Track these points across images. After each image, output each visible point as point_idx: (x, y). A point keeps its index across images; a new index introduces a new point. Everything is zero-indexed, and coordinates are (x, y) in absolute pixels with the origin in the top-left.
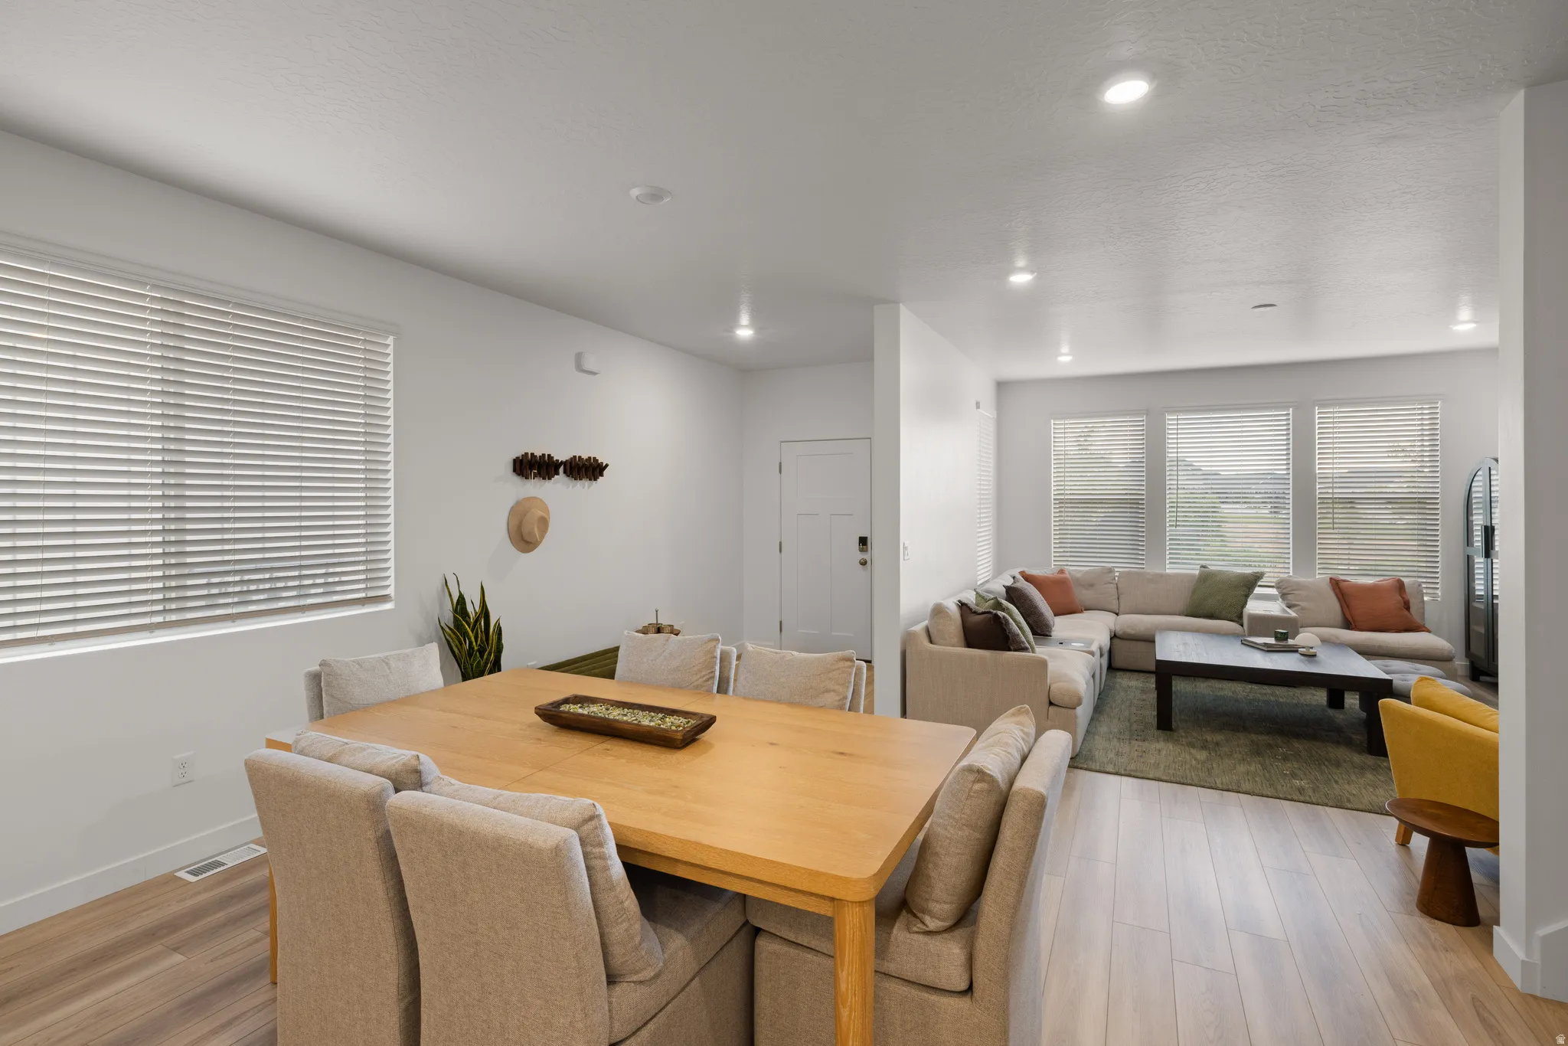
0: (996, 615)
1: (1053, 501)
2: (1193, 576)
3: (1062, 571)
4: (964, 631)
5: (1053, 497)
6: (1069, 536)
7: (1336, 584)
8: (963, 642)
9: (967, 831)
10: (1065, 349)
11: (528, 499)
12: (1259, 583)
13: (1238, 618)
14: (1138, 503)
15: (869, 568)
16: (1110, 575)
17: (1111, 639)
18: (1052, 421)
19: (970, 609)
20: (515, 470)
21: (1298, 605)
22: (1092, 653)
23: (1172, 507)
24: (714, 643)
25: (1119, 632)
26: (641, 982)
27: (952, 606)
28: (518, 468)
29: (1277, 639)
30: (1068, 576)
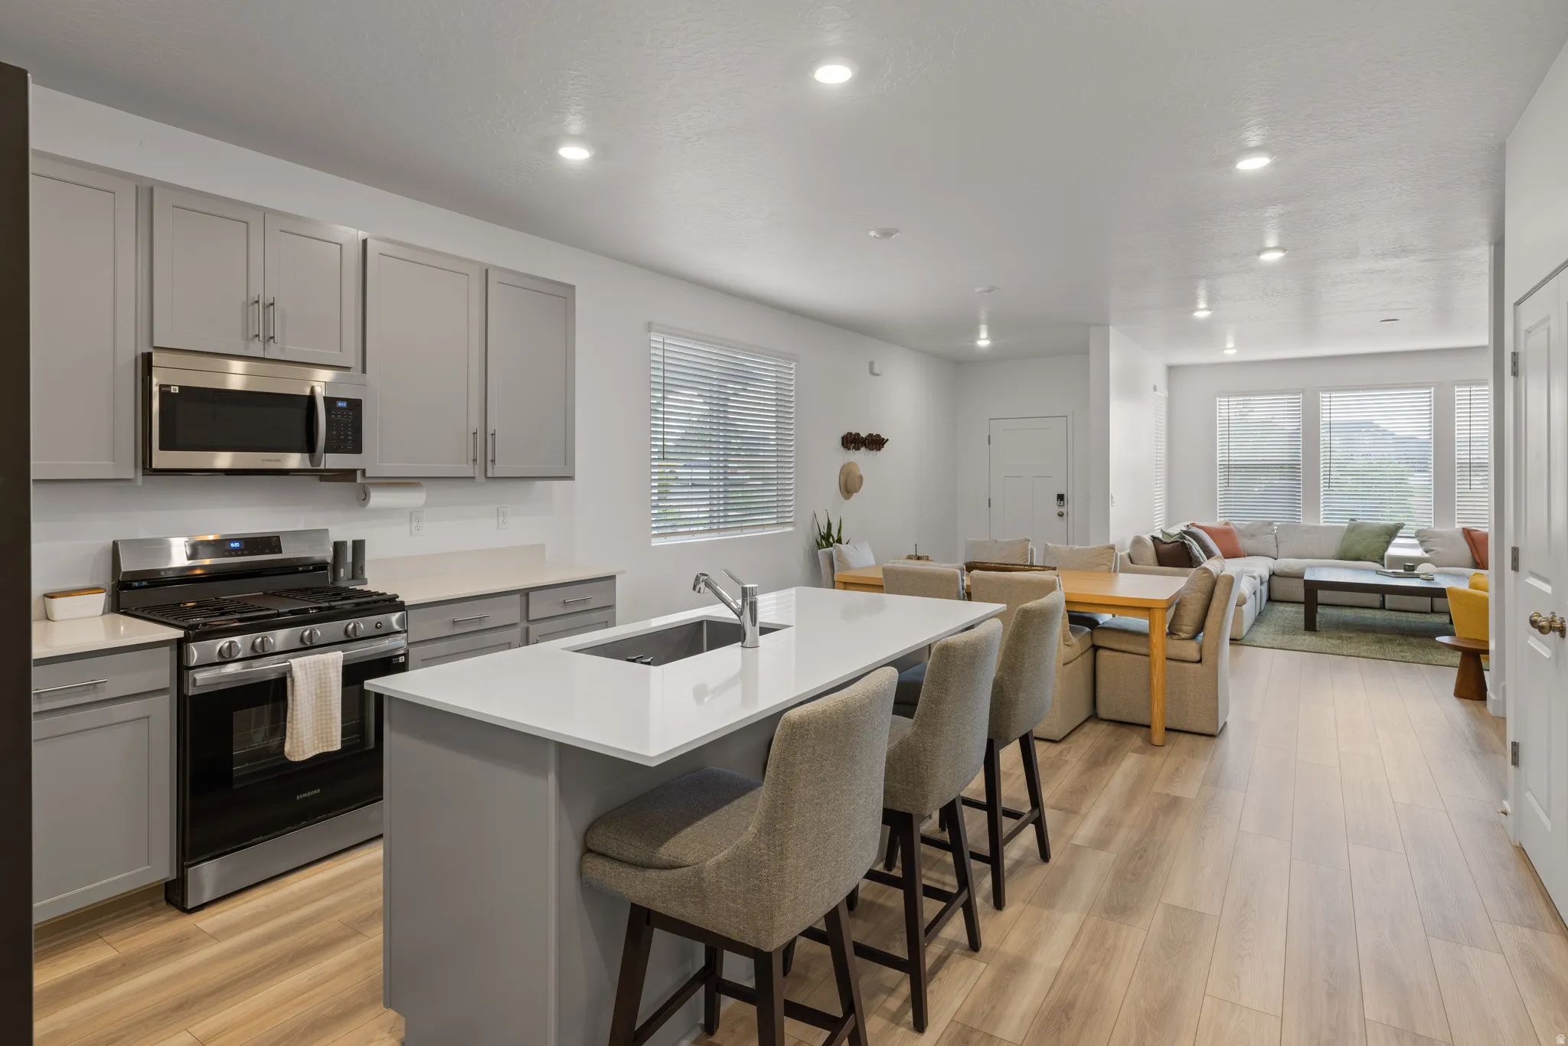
0: (1183, 543)
1: (1218, 467)
2: (1343, 527)
3: (1227, 524)
4: (1158, 557)
5: (1218, 463)
6: (1233, 492)
7: (1468, 533)
8: (1157, 563)
9: (1199, 594)
10: (1230, 345)
11: (849, 463)
12: (1399, 535)
13: (1381, 560)
14: (1296, 468)
15: (1066, 520)
16: (1270, 527)
17: (1270, 576)
18: (1218, 399)
19: (1162, 541)
20: (843, 444)
21: (1433, 550)
22: (1254, 578)
23: (1325, 471)
24: (1027, 543)
25: (1278, 571)
26: (1068, 645)
27: (1147, 538)
28: (845, 443)
29: (1405, 569)
30: (1232, 527)
